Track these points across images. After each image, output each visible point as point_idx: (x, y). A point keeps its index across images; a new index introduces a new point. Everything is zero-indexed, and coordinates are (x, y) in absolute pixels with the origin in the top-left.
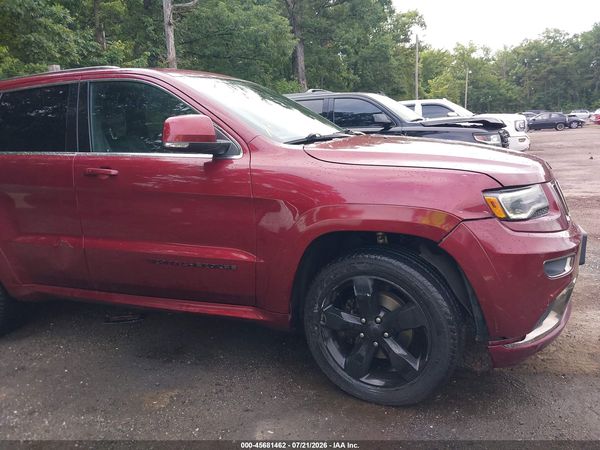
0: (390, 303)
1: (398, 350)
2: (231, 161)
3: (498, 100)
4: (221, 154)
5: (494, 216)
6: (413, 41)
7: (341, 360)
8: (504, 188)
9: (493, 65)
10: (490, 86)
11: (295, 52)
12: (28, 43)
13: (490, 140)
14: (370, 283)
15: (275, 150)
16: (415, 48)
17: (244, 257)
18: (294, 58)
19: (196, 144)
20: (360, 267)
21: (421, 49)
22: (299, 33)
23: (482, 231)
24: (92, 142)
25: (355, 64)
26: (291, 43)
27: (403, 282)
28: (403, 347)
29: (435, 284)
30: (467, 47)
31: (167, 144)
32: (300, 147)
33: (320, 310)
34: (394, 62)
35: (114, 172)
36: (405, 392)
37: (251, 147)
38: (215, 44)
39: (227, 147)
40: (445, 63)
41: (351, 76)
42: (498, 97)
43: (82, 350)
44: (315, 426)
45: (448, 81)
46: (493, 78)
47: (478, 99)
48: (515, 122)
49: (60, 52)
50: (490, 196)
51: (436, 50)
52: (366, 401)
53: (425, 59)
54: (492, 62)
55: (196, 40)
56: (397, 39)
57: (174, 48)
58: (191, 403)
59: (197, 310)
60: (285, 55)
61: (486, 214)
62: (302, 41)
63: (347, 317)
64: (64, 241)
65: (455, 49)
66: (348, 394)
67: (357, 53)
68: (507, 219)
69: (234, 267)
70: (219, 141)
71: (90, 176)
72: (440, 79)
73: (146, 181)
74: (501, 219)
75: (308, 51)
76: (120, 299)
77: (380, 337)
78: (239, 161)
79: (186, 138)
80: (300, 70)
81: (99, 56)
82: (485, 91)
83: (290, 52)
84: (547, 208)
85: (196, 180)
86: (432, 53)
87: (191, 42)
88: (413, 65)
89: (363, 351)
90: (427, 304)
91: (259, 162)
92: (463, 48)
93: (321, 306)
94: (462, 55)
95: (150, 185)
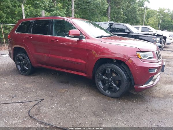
0: (114, 75)
1: (114, 85)
2: (83, 40)
3: (170, 26)
4: (81, 38)
5: (138, 57)
6: (145, 6)
7: (102, 87)
8: (141, 52)
9: (170, 15)
10: (168, 22)
11: (108, 9)
12: (36, 4)
13: (157, 39)
14: (110, 70)
15: (92, 39)
16: (145, 9)
17: (83, 62)
18: (107, 10)
19: (76, 36)
20: (108, 66)
21: (147, 9)
22: (110, 3)
23: (135, 61)
24: (53, 33)
25: (126, 13)
26: (107, 6)
27: (117, 70)
28: (116, 85)
29: (123, 71)
30: (163, 8)
31: (69, 36)
32: (98, 38)
33: (99, 75)
34: (138, 13)
35: (58, 41)
36: (115, 95)
37: (87, 38)
38: (85, 5)
39: (82, 37)
40: (155, 14)
41: (124, 17)
42: (171, 25)
43: (47, 80)
44: (95, 99)
45: (155, 19)
46: (170, 19)
47: (164, 25)
48: (169, 34)
49: (44, 7)
50: (138, 53)
51: (152, 9)
52: (107, 96)
53: (148, 12)
54: (170, 14)
55: (80, 4)
56: (140, 6)
57: (74, 6)
58: (69, 92)
59: (72, 73)
60: (104, 9)
61: (136, 57)
62: (110, 5)
63: (104, 77)
64: (45, 54)
65: (159, 9)
66: (103, 94)
67: (126, 9)
68: (141, 59)
69: (81, 64)
70: (81, 36)
71: (52, 41)
72: (152, 18)
73: (63, 43)
74: (140, 58)
75: (112, 8)
76: (56, 69)
77: (111, 82)
78: (85, 40)
79: (73, 35)
80: (109, 14)
81: (54, 7)
82: (166, 23)
83: (106, 9)
84: (153, 57)
85: (75, 44)
86: (151, 10)
87: (78, 4)
88: (144, 14)
89: (107, 85)
90: (121, 76)
91: (89, 41)
92: (161, 9)
93: (99, 74)
94: (161, 11)
95: (64, 44)
